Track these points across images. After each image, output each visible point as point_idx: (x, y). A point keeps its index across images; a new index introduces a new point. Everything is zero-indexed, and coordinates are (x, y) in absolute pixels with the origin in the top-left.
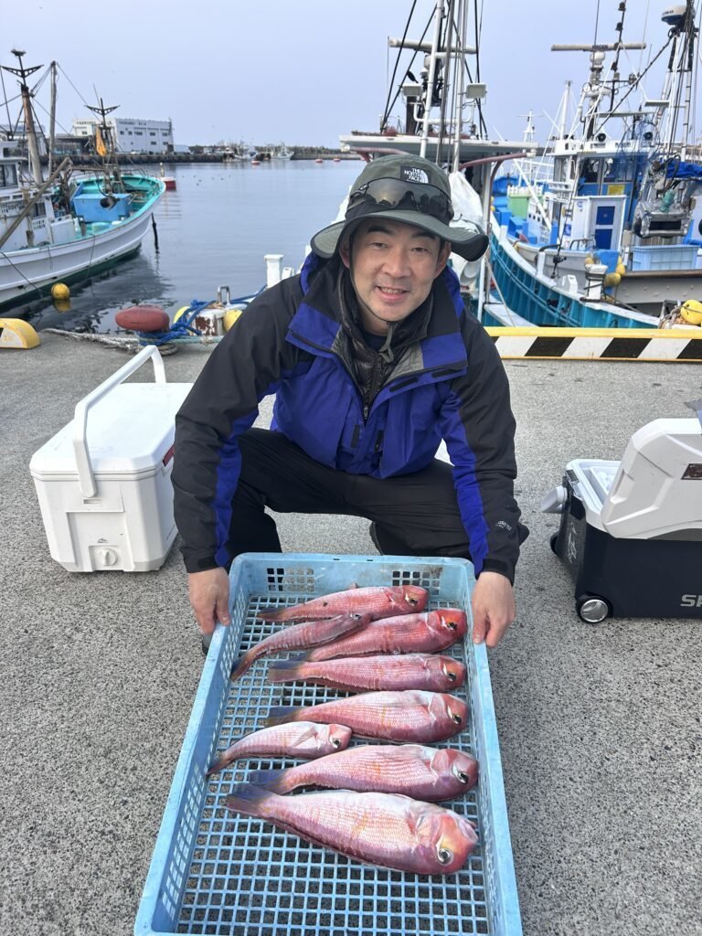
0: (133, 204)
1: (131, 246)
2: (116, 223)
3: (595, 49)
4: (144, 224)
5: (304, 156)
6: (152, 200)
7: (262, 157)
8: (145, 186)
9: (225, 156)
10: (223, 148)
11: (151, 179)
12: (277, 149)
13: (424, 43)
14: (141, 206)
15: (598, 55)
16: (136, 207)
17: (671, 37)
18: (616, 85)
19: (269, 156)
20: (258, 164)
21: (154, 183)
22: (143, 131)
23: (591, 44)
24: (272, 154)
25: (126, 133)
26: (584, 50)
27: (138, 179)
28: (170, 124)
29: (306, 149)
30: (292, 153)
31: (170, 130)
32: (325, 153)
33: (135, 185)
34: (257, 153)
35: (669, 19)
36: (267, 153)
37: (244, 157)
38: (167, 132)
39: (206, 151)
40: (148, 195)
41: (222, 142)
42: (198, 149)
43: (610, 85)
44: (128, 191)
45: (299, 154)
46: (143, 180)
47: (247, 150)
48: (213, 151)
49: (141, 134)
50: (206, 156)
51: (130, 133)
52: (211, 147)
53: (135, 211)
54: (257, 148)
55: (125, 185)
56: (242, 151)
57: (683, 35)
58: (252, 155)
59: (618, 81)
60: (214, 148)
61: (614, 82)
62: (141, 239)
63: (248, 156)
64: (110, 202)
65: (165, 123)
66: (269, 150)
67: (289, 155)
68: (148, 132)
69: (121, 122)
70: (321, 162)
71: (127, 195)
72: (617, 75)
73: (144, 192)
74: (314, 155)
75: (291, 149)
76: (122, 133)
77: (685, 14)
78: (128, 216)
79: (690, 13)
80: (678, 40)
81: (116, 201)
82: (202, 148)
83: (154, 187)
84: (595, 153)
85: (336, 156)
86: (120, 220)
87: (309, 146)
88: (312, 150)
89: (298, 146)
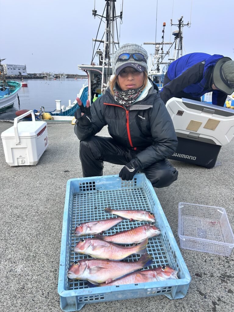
0: (11, 90)
1: (11, 104)
2: (5, 96)
3: (156, 44)
4: (15, 97)
5: (71, 77)
6: (18, 89)
7: (57, 77)
8: (15, 84)
9: (44, 77)
10: (44, 74)
11: (17, 82)
12: (62, 75)
13: (102, 40)
14: (13, 91)
15: (158, 46)
16: (12, 91)
17: (175, 40)
18: (163, 54)
19: (59, 77)
20: (56, 79)
21: (18, 84)
22: (16, 68)
23: (155, 43)
24: (60, 76)
25: (10, 69)
26: (154, 44)
27: (12, 82)
28: (25, 66)
29: (71, 75)
30: (67, 76)
31: (25, 68)
32: (78, 76)
33: (11, 84)
34: (55, 76)
35: (174, 34)
36: (58, 76)
37: (50, 77)
38: (24, 69)
39: (38, 75)
40: (16, 88)
41: (43, 72)
42: (35, 74)
43: (161, 54)
44: (9, 86)
45: (69, 76)
46: (14, 83)
47: (51, 75)
48: (40, 75)
49: (15, 69)
50: (38, 77)
51: (11, 69)
52: (39, 74)
53: (12, 92)
54: (55, 74)
55: (8, 84)
56: (50, 75)
57: (178, 39)
58: (53, 76)
59: (163, 53)
60: (40, 74)
61: (162, 54)
62: (14, 102)
63: (52, 77)
64: (4, 89)
65: (24, 66)
66: (59, 75)
67: (66, 77)
68: (18, 69)
69: (8, 65)
70: (77, 79)
71: (9, 87)
72: (163, 52)
73: (14, 87)
74: (74, 77)
75: (66, 75)
76: (8, 69)
77: (179, 33)
78: (9, 94)
79: (180, 32)
80: (177, 40)
81: (6, 89)
82: (36, 74)
83: (18, 85)
84: (157, 74)
85: (81, 77)
86: (6, 95)
87: (72, 74)
88: (73, 75)
89: (69, 74)
